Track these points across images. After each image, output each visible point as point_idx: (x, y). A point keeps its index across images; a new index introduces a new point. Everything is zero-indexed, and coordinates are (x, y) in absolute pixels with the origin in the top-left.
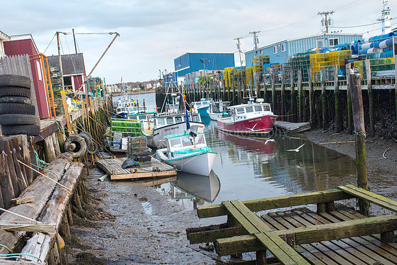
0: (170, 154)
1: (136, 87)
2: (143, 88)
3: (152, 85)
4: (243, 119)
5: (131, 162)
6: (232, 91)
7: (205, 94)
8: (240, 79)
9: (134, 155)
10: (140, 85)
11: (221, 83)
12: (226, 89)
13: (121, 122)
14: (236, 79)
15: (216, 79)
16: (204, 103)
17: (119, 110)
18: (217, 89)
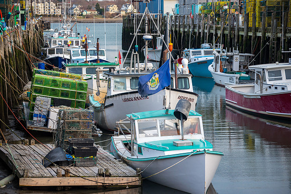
0: (136, 147)
1: (89, 9)
2: (101, 12)
3: (119, 9)
4: (279, 91)
5: (61, 156)
6: (259, 34)
7: (211, 35)
8: (278, 14)
9: (68, 143)
10: (97, 6)
11: (241, 19)
12: (249, 29)
13: (51, 77)
14: (269, 14)
15: (233, 11)
16: (206, 53)
17: (52, 51)
18: (232, 29)
